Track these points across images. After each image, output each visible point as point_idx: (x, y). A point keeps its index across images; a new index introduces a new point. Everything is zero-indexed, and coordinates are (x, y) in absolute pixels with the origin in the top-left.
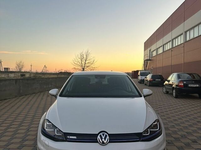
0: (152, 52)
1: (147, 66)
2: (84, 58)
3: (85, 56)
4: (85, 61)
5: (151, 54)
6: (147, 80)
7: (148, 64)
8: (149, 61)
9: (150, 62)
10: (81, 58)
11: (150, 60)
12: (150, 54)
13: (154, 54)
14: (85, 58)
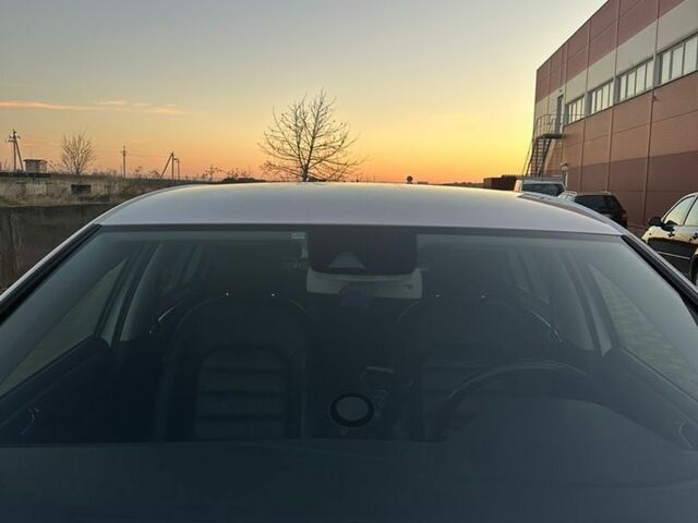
0: (567, 106)
2: (307, 126)
4: (310, 138)
5: (563, 112)
7: (550, 154)
8: (553, 141)
9: (556, 145)
10: (296, 125)
11: (558, 137)
12: (559, 115)
13: (578, 111)
14: (311, 129)
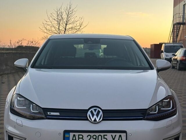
1: (177, 36)
3: (65, 16)
6: (176, 59)
7: (180, 32)
8: (182, 26)
9: (183, 28)
10: (58, 19)
11: (183, 24)
14: (65, 20)
